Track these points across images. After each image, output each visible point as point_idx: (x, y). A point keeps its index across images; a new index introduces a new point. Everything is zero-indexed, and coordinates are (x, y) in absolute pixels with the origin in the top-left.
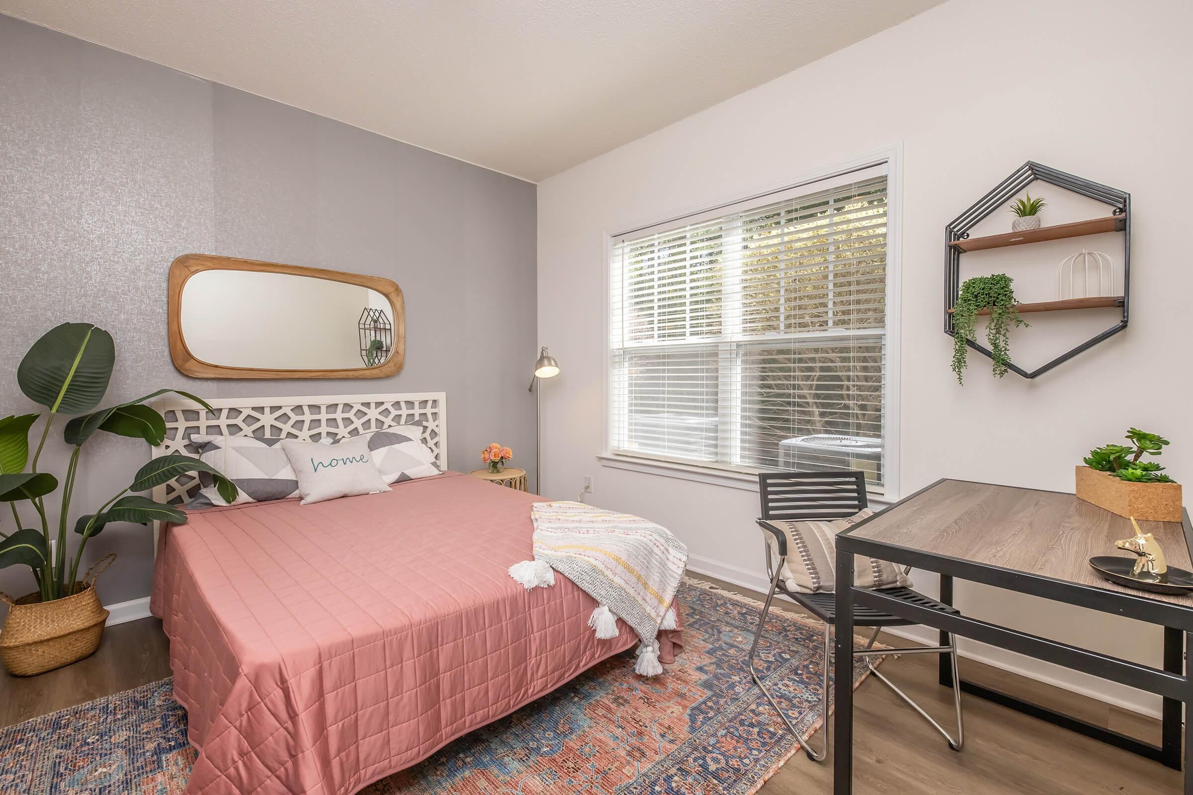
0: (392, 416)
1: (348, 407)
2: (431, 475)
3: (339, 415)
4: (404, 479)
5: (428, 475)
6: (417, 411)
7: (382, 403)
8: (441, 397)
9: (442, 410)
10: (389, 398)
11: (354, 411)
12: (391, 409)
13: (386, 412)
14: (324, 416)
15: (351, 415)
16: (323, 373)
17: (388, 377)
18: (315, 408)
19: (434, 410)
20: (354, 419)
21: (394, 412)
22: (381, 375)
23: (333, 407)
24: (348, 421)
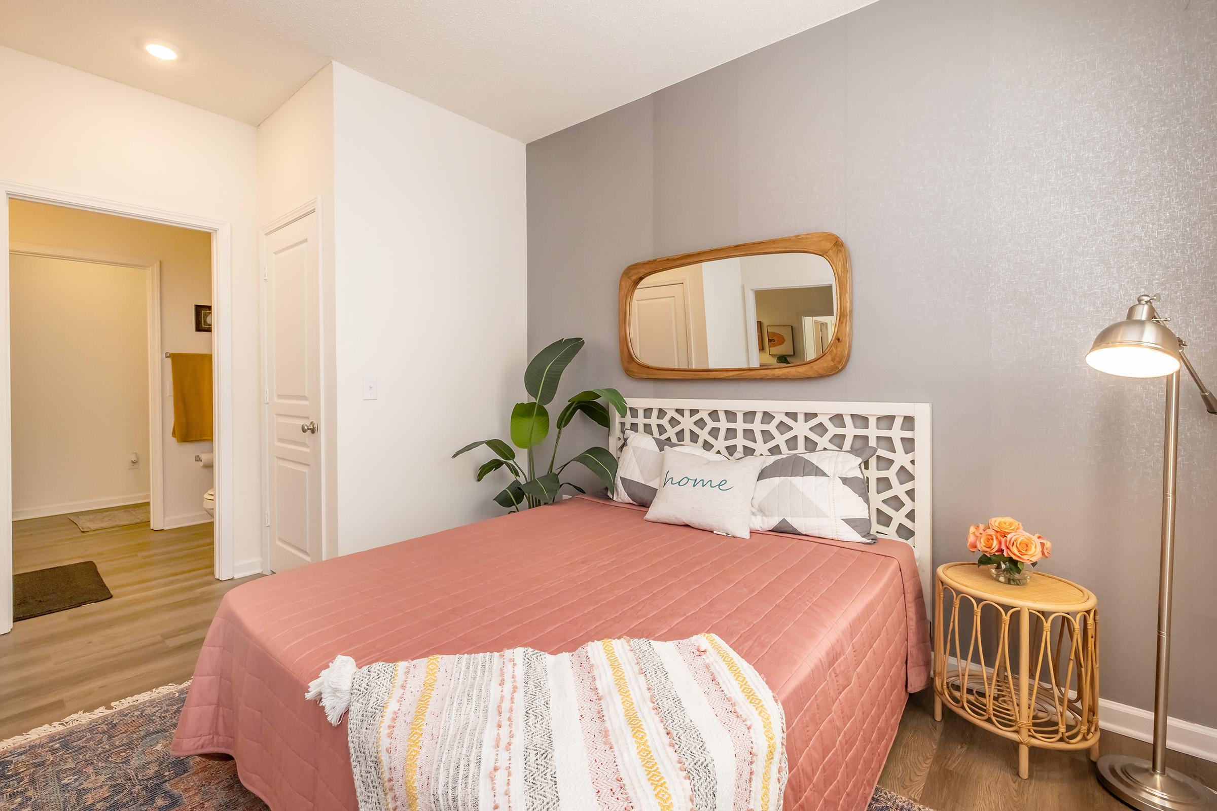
0: (828, 436)
1: (767, 417)
2: (841, 538)
3: (757, 426)
4: (783, 530)
5: (835, 537)
6: (873, 432)
7: (815, 415)
8: (922, 412)
9: (922, 434)
10: (825, 408)
11: (775, 422)
12: (828, 425)
13: (820, 429)
14: (740, 425)
15: (772, 427)
16: (738, 372)
17: (821, 377)
18: (731, 415)
19: (908, 434)
20: (775, 432)
21: (833, 430)
22: (811, 374)
23: (749, 416)
24: (767, 436)
